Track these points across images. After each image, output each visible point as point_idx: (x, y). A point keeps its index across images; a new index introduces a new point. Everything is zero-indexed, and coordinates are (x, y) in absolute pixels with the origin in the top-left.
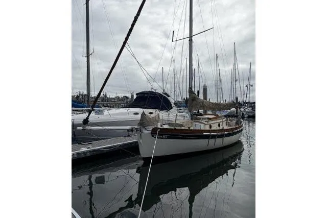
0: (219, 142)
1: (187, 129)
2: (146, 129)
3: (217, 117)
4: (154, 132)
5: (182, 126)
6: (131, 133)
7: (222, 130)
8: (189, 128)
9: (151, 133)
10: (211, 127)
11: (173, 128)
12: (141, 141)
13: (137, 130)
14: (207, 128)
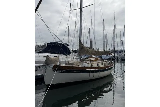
0: (96, 75)
1: (77, 66)
2: (49, 66)
3: (97, 60)
4: (54, 68)
5: (73, 64)
6: (38, 69)
7: (99, 68)
8: (78, 66)
9: (53, 69)
10: (92, 65)
11: (67, 65)
12: (45, 74)
13: (43, 67)
14: (90, 66)
